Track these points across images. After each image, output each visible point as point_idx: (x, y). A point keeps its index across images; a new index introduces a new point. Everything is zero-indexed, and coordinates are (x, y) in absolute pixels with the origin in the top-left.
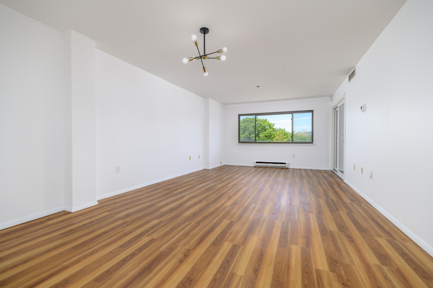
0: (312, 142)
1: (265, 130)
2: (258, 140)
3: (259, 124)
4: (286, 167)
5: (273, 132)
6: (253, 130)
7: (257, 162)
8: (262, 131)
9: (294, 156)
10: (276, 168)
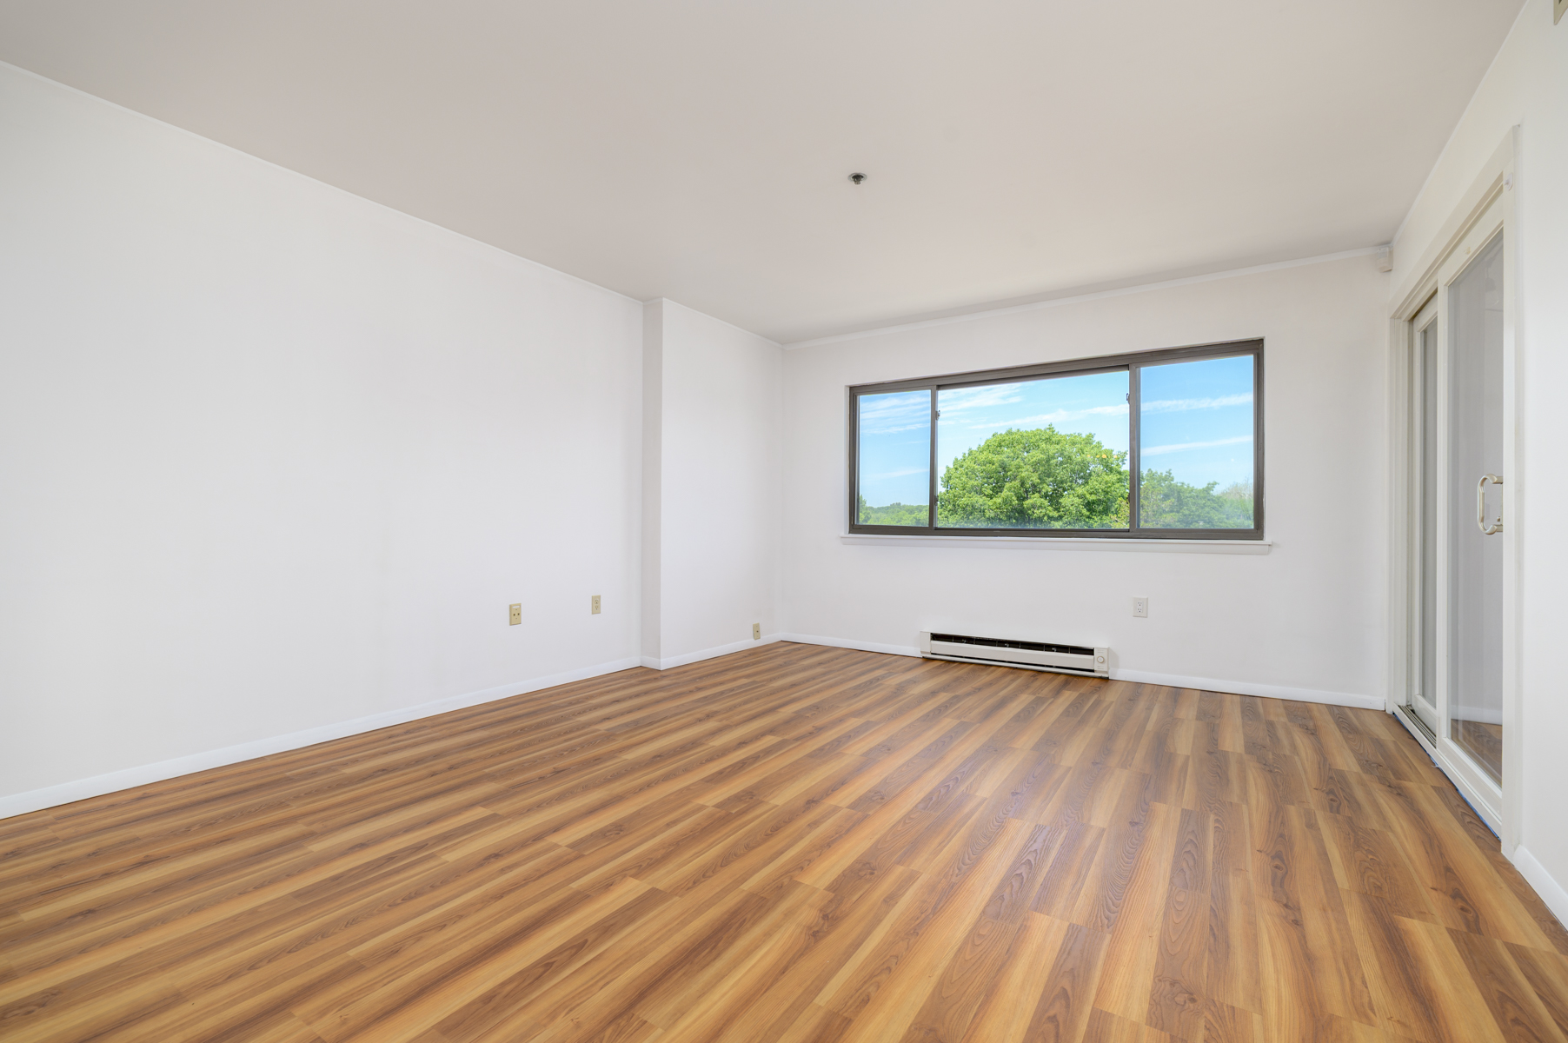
0: (1257, 532)
1: (1086, 479)
2: (1057, 519)
3: (1062, 454)
4: (1093, 671)
5: (1117, 485)
6: (1033, 479)
7: (935, 637)
8: (1071, 482)
9: (1141, 609)
10: (1039, 672)
